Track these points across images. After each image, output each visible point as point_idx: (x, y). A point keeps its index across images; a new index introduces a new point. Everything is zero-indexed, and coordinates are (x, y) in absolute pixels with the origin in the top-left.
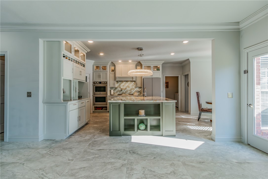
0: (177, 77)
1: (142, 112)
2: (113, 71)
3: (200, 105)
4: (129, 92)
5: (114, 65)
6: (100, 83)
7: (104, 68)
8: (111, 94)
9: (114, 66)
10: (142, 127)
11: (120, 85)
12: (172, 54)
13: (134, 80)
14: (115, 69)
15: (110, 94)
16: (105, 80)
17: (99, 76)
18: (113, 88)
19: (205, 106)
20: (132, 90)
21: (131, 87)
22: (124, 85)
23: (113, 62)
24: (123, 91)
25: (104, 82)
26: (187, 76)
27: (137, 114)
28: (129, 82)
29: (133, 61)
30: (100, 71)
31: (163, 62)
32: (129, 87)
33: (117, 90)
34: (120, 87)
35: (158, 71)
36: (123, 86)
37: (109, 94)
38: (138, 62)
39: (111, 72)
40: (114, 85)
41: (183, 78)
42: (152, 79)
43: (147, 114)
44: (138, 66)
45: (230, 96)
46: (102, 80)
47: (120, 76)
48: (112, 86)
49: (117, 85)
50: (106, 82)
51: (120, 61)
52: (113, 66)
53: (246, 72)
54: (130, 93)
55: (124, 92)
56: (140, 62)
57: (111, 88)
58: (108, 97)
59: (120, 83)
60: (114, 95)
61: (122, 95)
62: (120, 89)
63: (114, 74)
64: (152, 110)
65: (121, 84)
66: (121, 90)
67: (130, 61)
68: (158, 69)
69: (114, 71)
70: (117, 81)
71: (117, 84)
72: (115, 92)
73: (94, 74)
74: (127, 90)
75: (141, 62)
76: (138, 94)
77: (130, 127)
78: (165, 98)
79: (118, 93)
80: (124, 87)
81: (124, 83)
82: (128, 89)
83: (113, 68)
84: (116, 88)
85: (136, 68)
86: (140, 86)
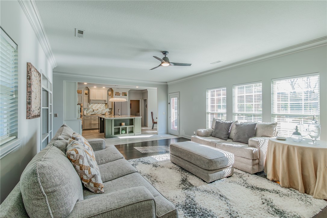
0: (139, 101)
1: (123, 124)
2: (86, 94)
3: (153, 120)
4: (100, 112)
5: (88, 89)
10: (124, 132)
13: (106, 103)
14: (89, 92)
16: (80, 103)
19: (155, 121)
20: (103, 111)
21: (103, 108)
23: (87, 87)
24: (95, 111)
26: (145, 101)
27: (121, 125)
28: (100, 104)
29: (106, 88)
31: (130, 90)
32: (100, 108)
33: (90, 110)
34: (92, 108)
35: (125, 96)
36: (95, 107)
38: (110, 88)
40: (88, 106)
41: (143, 101)
42: (121, 103)
43: (126, 125)
44: (109, 91)
45: (164, 114)
47: (94, 99)
50: (82, 104)
51: (95, 87)
52: (86, 90)
54: (102, 113)
58: (83, 117)
62: (92, 110)
63: (87, 97)
64: (128, 122)
65: (93, 105)
67: (104, 88)
68: (126, 95)
69: (88, 94)
70: (90, 103)
72: (88, 112)
76: (109, 114)
77: (118, 132)
78: (130, 116)
80: (96, 108)
81: (96, 104)
82: (99, 109)
83: (87, 92)
84: (88, 109)
85: (108, 93)
86: (111, 107)
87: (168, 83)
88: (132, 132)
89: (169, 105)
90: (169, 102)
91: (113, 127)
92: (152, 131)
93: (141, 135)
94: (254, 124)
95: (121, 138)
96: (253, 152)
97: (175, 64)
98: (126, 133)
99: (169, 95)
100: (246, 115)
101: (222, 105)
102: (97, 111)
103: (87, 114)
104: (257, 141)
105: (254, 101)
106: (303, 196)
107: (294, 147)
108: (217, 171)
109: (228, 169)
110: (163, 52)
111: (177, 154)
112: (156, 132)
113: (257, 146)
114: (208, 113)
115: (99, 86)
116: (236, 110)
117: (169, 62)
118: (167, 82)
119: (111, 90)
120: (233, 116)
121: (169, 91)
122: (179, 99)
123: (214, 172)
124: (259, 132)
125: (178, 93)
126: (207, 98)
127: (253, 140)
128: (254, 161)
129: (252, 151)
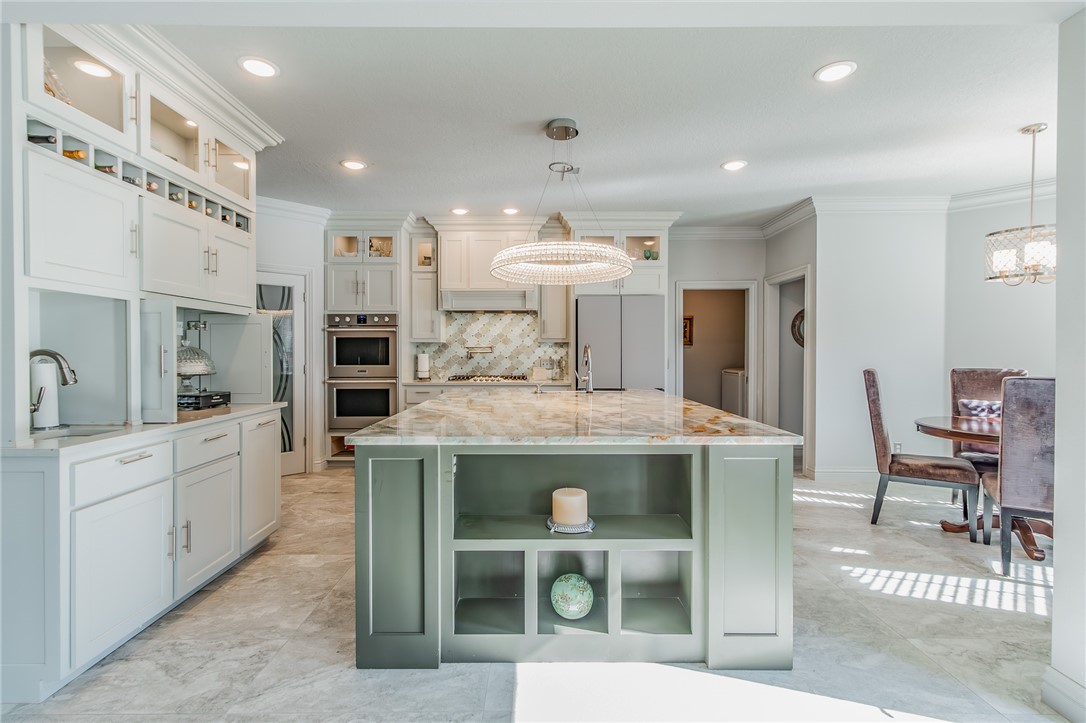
0: (740, 295)
1: (572, 505)
2: (427, 261)
3: (881, 438)
4: (507, 364)
5: (431, 231)
6: (362, 320)
7: (383, 246)
8: (420, 375)
9: (430, 240)
10: (573, 599)
11: (462, 331)
12: (734, 166)
13: (529, 307)
14: (436, 250)
15: (416, 377)
16: (384, 308)
17: (358, 288)
18: (428, 345)
20: (522, 358)
21: (516, 342)
22: (481, 333)
23: (424, 220)
24: (477, 358)
25: (381, 317)
26: (794, 288)
28: (507, 318)
30: (359, 259)
32: (506, 341)
33: (447, 355)
34: (463, 342)
35: (650, 261)
36: (478, 335)
37: (405, 375)
38: (552, 217)
39: (416, 267)
40: (432, 331)
41: (772, 296)
42: (620, 303)
46: (368, 307)
47: (462, 286)
48: (422, 335)
49: (445, 332)
50: (393, 317)
51: (460, 212)
52: (426, 235)
54: (513, 368)
55: (484, 364)
56: (562, 214)
57: (421, 346)
58: (401, 390)
59: (461, 320)
60: (433, 381)
61: (472, 380)
62: (463, 353)
63: (430, 276)
65: (469, 324)
66: (470, 357)
67: (511, 211)
68: (650, 255)
70: (449, 313)
71: (448, 323)
72: (440, 363)
73: (332, 274)
74: (496, 353)
75: (566, 216)
76: (550, 373)
79: (455, 370)
80: (485, 343)
81: (484, 319)
82: (500, 349)
83: (427, 248)
84: (444, 346)
86: (560, 336)
91: (445, 548)
98: (596, 615)
102: (490, 357)
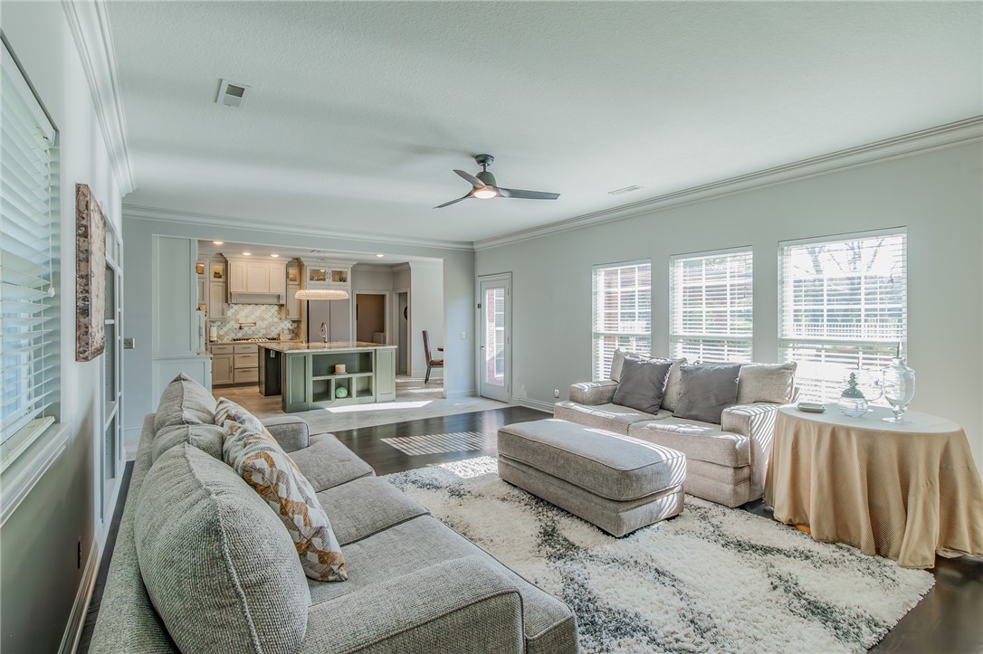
0: (382, 297)
1: (341, 368)
2: (217, 275)
3: (428, 355)
4: (263, 332)
5: (224, 260)
8: (212, 339)
9: (221, 264)
10: (343, 392)
11: (236, 314)
12: (380, 256)
14: (226, 271)
15: (210, 340)
19: (435, 357)
20: (273, 328)
21: (270, 320)
22: (248, 315)
23: (221, 254)
24: (246, 329)
26: (404, 297)
27: (333, 371)
28: (263, 308)
29: (280, 256)
31: (355, 263)
32: (263, 320)
33: (228, 326)
34: (237, 320)
35: (342, 283)
36: (246, 316)
38: (293, 259)
39: (213, 279)
40: (223, 314)
41: (395, 298)
42: (330, 304)
43: (348, 371)
44: (292, 266)
45: (464, 337)
51: (246, 254)
52: (219, 262)
53: (479, 306)
54: (266, 334)
55: (250, 332)
56: (300, 258)
59: (235, 307)
60: (220, 342)
62: (237, 326)
63: (221, 284)
64: (356, 363)
65: (240, 310)
66: (240, 328)
67: (275, 256)
68: (343, 280)
69: (224, 276)
71: (228, 310)
72: (222, 333)
74: (258, 326)
75: (303, 259)
76: (290, 336)
77: (324, 394)
78: (355, 343)
79: (232, 335)
80: (250, 320)
81: (249, 308)
82: (259, 323)
83: (219, 268)
84: (224, 323)
85: (287, 273)
86: (296, 317)
87: (475, 247)
88: (366, 391)
89: (478, 310)
90: (478, 302)
91: (311, 379)
92: (427, 388)
93: (394, 401)
94: (735, 367)
95: (333, 410)
96: (737, 446)
97: (515, 194)
98: (349, 394)
99: (479, 280)
100: (707, 341)
101: (640, 313)
102: (253, 328)
103: (219, 337)
104: (746, 416)
105: (728, 301)
106: (874, 562)
107: (848, 430)
108: (640, 503)
109: (671, 497)
110: (477, 157)
111: (522, 458)
112: (442, 390)
113: (745, 430)
114: (598, 335)
115: (261, 251)
116: (678, 327)
117: (496, 188)
118: (472, 243)
119: (298, 263)
120: (670, 343)
121: (480, 270)
122: (510, 294)
123: (634, 505)
124: (748, 390)
125: (508, 276)
126: (594, 290)
127: (733, 414)
128: (739, 471)
129: (734, 443)
